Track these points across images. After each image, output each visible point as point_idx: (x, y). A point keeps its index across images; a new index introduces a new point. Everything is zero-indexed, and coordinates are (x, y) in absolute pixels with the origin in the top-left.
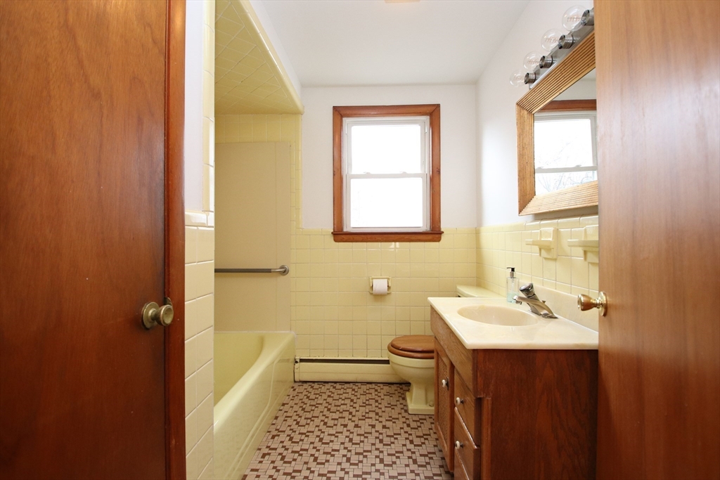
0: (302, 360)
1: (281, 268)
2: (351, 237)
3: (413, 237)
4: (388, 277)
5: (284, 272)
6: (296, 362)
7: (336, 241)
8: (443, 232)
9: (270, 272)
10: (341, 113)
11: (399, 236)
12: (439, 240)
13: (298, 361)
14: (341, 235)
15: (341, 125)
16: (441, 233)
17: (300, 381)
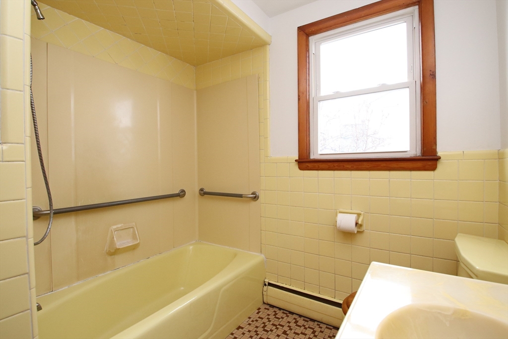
0: (270, 284)
1: (252, 194)
2: (316, 165)
3: (394, 165)
4: (359, 212)
5: (255, 197)
6: (265, 285)
7: (301, 168)
8: (440, 158)
9: (242, 197)
10: (306, 32)
11: (374, 163)
12: (433, 168)
13: (267, 284)
14: (306, 162)
15: (307, 46)
16: (438, 159)
17: (268, 304)
